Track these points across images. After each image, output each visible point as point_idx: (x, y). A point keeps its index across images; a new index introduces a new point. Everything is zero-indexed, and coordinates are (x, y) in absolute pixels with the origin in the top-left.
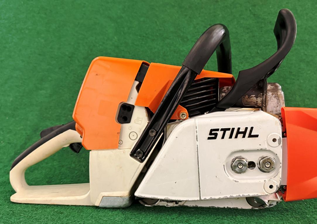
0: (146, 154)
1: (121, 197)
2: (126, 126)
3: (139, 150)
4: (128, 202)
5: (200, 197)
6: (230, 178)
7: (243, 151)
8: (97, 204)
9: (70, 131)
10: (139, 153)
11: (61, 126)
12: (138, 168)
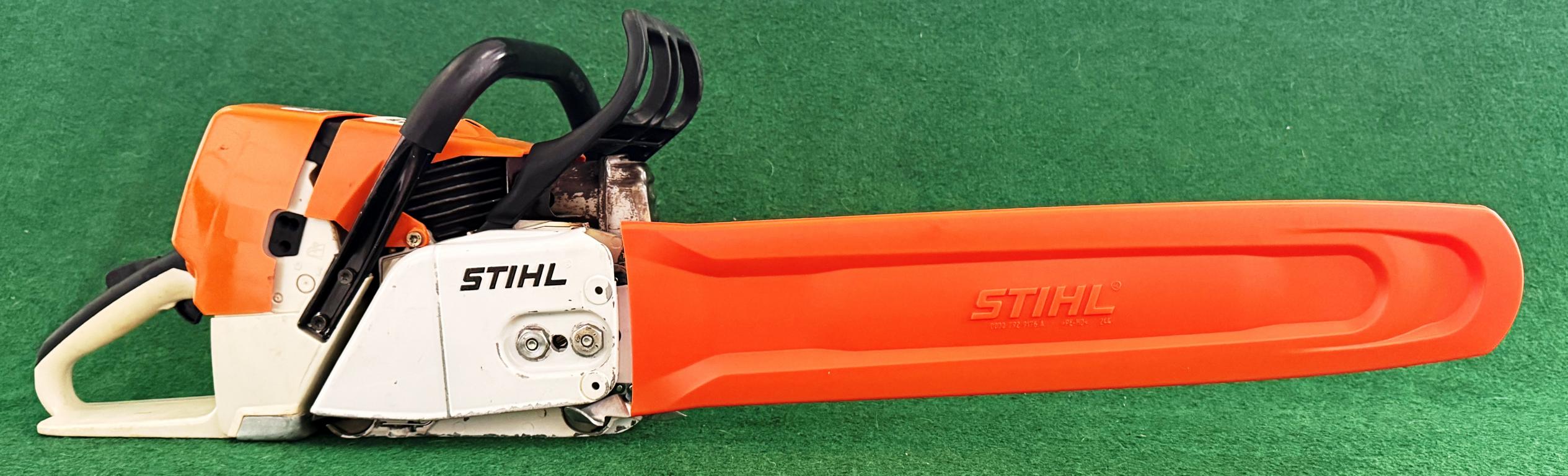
0: (333, 322)
1: (281, 416)
2: (287, 261)
3: (318, 314)
4: (298, 428)
5: (448, 412)
6: (513, 370)
7: (535, 313)
8: (232, 434)
9: (174, 272)
10: (318, 321)
11: (153, 261)
12: (316, 354)
